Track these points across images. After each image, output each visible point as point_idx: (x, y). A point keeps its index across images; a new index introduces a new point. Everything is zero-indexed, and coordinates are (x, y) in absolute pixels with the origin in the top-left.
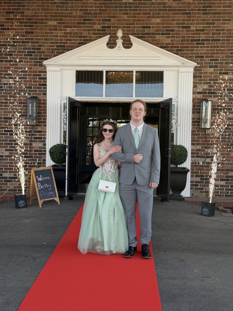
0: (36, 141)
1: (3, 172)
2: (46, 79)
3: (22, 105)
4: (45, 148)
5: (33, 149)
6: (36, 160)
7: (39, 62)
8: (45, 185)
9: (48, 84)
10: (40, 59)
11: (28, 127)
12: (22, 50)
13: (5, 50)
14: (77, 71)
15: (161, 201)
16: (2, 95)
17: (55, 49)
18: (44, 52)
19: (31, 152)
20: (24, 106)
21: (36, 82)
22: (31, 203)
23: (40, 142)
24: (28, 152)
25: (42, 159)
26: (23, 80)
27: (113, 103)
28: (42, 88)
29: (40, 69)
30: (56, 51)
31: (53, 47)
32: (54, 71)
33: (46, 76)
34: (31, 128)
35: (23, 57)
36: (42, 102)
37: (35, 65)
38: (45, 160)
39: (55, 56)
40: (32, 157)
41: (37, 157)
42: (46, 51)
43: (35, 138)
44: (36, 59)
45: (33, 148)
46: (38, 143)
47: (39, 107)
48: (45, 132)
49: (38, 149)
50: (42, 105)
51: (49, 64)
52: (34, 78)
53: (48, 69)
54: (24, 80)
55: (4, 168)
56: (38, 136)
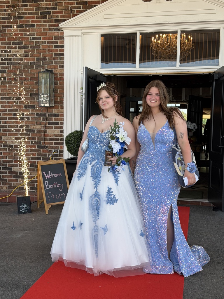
0: (52, 128)
1: (13, 166)
2: (63, 46)
3: (35, 81)
4: (62, 136)
5: (48, 138)
6: (52, 151)
7: (54, 25)
8: (55, 184)
9: (65, 53)
10: (56, 21)
11: (42, 109)
12: (35, 11)
13: (14, 12)
14: (102, 35)
15: (213, 210)
16: (11, 69)
17: (75, 8)
18: (61, 12)
19: (45, 141)
20: (37, 83)
21: (51, 52)
22: (39, 207)
23: (56, 128)
24: (42, 141)
25: (58, 150)
26: (35, 49)
27: (149, 75)
28: (59, 59)
29: (57, 34)
30: (75, 10)
31: (72, 5)
32: (73, 36)
33: (64, 43)
34: (44, 111)
35: (36, 19)
36: (59, 77)
37: (50, 30)
38: (62, 151)
39: (74, 16)
40: (47, 147)
41: (52, 148)
42: (63, 10)
43: (50, 123)
44: (52, 21)
45: (48, 136)
46: (54, 129)
47: (55, 83)
48: (63, 115)
49: (54, 137)
50: (58, 81)
51: (66, 27)
52: (49, 47)
53: (66, 33)
54: (37, 50)
55: (13, 160)
56: (53, 121)
